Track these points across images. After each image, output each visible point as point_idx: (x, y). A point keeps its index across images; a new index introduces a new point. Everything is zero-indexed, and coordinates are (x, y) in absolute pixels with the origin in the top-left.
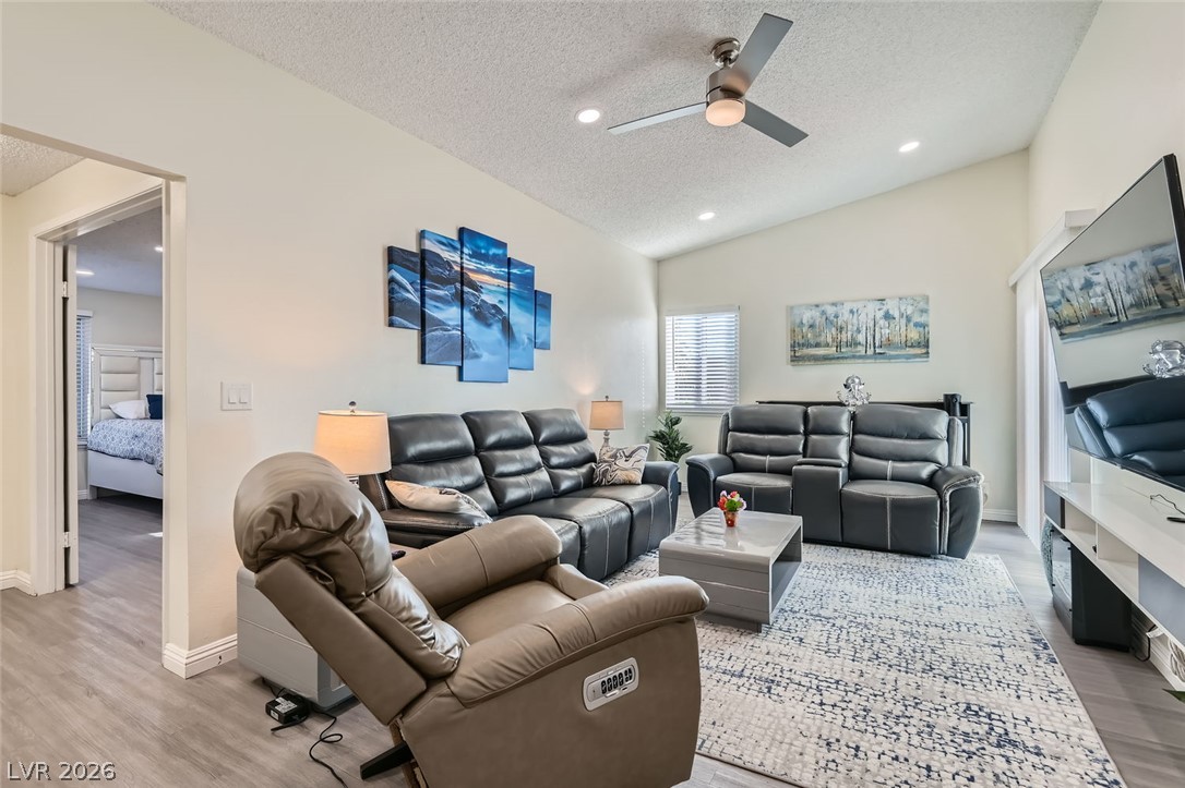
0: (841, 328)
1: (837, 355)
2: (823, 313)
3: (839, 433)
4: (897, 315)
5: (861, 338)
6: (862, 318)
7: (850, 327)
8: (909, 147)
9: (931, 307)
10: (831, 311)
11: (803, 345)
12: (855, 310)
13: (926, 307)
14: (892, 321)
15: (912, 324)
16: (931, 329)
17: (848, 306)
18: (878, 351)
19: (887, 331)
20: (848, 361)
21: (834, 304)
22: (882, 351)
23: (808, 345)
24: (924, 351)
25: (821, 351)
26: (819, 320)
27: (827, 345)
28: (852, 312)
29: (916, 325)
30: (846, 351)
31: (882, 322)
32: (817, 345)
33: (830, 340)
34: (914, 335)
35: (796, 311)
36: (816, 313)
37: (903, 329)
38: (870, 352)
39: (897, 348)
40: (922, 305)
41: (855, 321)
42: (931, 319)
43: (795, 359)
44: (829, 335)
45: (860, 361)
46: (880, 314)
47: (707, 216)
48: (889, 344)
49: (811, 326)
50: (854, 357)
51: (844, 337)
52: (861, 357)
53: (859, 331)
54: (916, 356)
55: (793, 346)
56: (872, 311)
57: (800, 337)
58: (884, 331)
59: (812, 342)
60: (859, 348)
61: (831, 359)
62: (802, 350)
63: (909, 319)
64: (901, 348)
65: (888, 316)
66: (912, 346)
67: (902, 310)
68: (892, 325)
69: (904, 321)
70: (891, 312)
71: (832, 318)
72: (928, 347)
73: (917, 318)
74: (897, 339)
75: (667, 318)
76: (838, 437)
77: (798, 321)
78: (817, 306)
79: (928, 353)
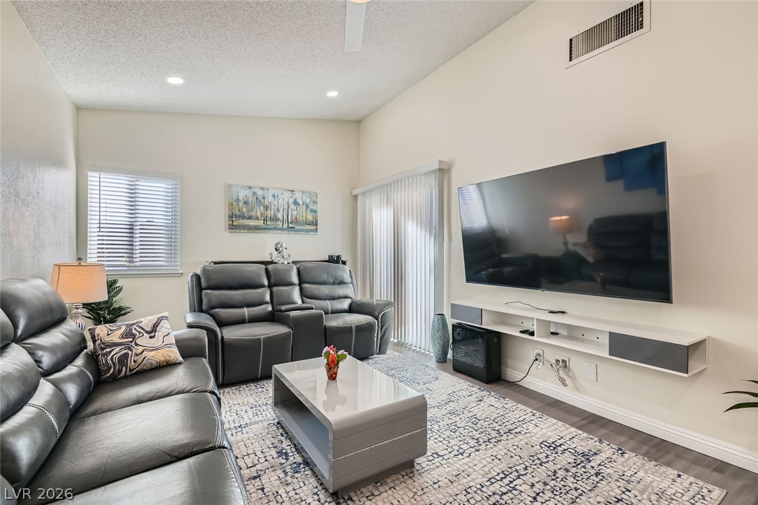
0: (267, 207)
1: (264, 226)
2: (254, 194)
3: (292, 284)
4: (301, 203)
5: (280, 216)
6: (281, 201)
7: (273, 207)
8: (332, 94)
9: (319, 200)
10: (260, 193)
11: (239, 217)
12: (276, 195)
13: (315, 199)
14: (298, 206)
15: (309, 210)
16: (319, 214)
17: (271, 192)
18: (290, 225)
19: (296, 213)
20: (272, 231)
21: (262, 188)
22: (293, 226)
23: (244, 217)
24: (315, 228)
25: (252, 223)
26: (251, 199)
27: (257, 218)
28: (274, 196)
29: (311, 210)
30: (268, 224)
31: (292, 206)
32: (250, 218)
33: (259, 215)
34: (310, 217)
35: (234, 189)
36: (249, 193)
37: (304, 212)
38: (285, 226)
39: (301, 224)
40: (314, 198)
41: (276, 203)
42: (319, 208)
43: (233, 227)
44: (258, 211)
45: (279, 232)
46: (291, 201)
47: (176, 80)
48: (296, 221)
49: (245, 203)
50: (275, 229)
51: (270, 213)
52: (280, 229)
53: (278, 211)
54: (311, 231)
55: (231, 217)
56: (285, 198)
57: (237, 210)
58: (294, 213)
59: (246, 215)
60: (279, 223)
61: (260, 229)
62: (238, 221)
63: (307, 207)
64: (303, 225)
65: (296, 203)
66: (309, 224)
67: (304, 200)
68: (298, 209)
69: (304, 207)
70: (298, 200)
71: (260, 198)
72: (317, 225)
73: (311, 207)
74: (301, 219)
75: (90, 174)
76: (292, 287)
77: (235, 197)
78: (250, 188)
79: (317, 229)
